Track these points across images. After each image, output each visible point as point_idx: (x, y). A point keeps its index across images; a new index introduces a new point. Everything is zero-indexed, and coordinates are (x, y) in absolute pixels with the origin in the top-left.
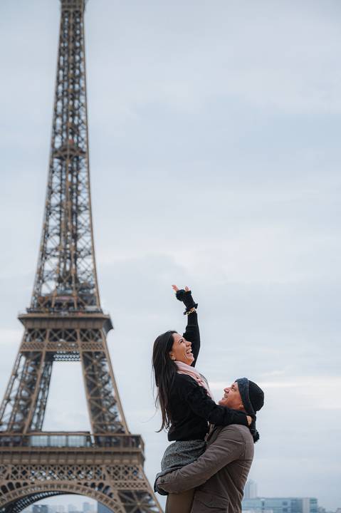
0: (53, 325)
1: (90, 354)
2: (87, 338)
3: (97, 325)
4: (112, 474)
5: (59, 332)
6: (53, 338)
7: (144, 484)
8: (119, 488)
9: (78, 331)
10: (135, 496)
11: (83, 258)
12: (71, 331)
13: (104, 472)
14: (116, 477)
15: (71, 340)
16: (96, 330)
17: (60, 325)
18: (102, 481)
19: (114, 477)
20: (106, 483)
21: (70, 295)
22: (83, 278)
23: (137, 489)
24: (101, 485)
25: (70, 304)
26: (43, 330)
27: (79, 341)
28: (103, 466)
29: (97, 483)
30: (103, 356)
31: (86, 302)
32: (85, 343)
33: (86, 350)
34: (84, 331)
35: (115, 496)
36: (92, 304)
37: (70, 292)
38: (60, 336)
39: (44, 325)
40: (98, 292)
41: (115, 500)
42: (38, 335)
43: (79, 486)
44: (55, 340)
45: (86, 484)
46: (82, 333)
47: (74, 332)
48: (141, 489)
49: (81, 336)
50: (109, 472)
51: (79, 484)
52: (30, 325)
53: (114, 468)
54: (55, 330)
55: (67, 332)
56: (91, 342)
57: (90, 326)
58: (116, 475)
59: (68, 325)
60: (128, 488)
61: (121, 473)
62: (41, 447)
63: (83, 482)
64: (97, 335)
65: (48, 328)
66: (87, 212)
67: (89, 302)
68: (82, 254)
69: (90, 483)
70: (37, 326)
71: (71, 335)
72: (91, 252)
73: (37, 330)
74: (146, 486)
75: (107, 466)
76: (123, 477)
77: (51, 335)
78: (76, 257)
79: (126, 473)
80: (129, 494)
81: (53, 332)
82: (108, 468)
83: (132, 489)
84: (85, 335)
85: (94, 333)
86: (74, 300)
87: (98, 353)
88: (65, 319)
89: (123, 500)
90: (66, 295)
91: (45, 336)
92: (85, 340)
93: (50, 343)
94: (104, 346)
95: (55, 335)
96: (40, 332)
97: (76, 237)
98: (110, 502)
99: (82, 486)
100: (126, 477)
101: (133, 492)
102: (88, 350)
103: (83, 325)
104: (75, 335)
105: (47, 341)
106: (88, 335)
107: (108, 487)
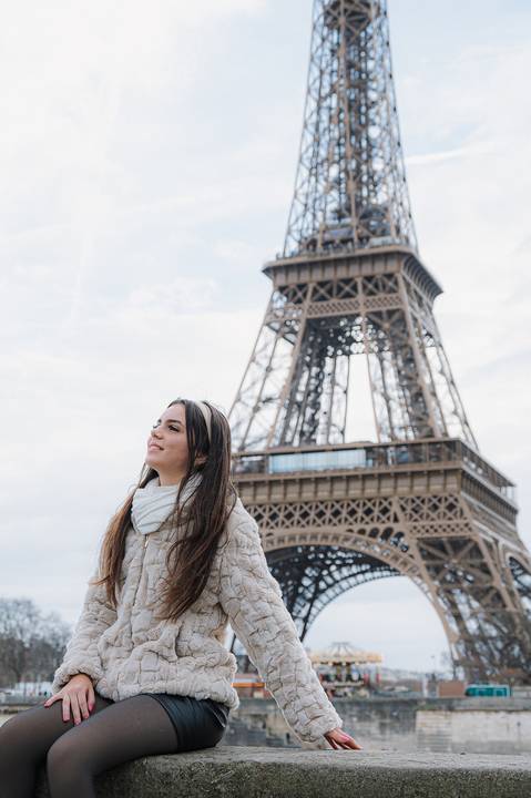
0: (318, 276)
1: (378, 314)
2: (375, 290)
3: (392, 266)
4: (409, 511)
5: (328, 286)
6: (317, 296)
7: (467, 525)
8: (419, 535)
9: (359, 281)
10: (448, 547)
12: (347, 281)
13: (395, 508)
14: (416, 516)
15: (348, 295)
16: (390, 276)
17: (329, 274)
18: (391, 524)
19: (411, 516)
20: (397, 528)
21: (348, 226)
23: (453, 534)
24: (388, 532)
25: (347, 240)
26: (302, 287)
27: (361, 297)
28: (395, 500)
29: (382, 528)
30: (401, 315)
31: (373, 233)
32: (370, 298)
33: (371, 309)
34: (369, 279)
35: (414, 551)
36: (382, 235)
38: (330, 292)
39: (305, 277)
41: (411, 556)
42: (295, 294)
43: (349, 534)
44: (323, 298)
45: (362, 532)
46: (366, 282)
47: (352, 284)
48: (461, 534)
49: (364, 287)
50: (403, 509)
51: (351, 531)
52: (281, 280)
53: (413, 501)
54: (322, 284)
55: (342, 285)
56: (381, 295)
57: (379, 269)
58: (416, 512)
59: (342, 273)
60: (435, 535)
61: (425, 509)
62: (288, 473)
63: (356, 527)
64: (391, 284)
65: (311, 282)
67: (379, 232)
69: (368, 528)
70: (293, 279)
71: (347, 289)
73: (292, 287)
74: (470, 529)
75: (402, 499)
76: (428, 516)
77: (315, 291)
79: (435, 507)
80: (439, 545)
81: (318, 288)
82: (402, 502)
83: (444, 536)
84: (370, 286)
85: (386, 280)
86: (354, 233)
87: (391, 313)
88: (337, 262)
89: (427, 556)
90: (340, 227)
91: (305, 295)
92: (371, 293)
93: (314, 304)
94: (402, 299)
95: (322, 291)
96: (297, 290)
98: (401, 560)
99: (355, 535)
100: (433, 515)
101: (444, 540)
102: (376, 309)
103: (367, 270)
104: (355, 288)
105: (307, 302)
106: (376, 286)
107: (400, 535)
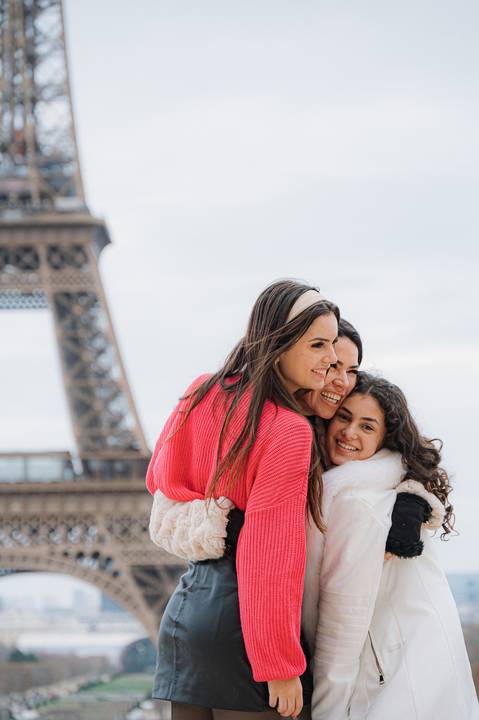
1: (68, 295)
2: (61, 264)
3: (80, 237)
4: (117, 528)
5: (4, 253)
8: (131, 561)
9: (42, 251)
11: (48, 101)
12: (28, 249)
13: (101, 529)
14: (125, 540)
15: (28, 268)
17: (4, 239)
18: (97, 547)
19: (120, 539)
20: (106, 550)
21: (25, 179)
22: (49, 143)
24: (96, 555)
25: (25, 198)
27: (45, 270)
28: (99, 518)
29: (88, 550)
30: (92, 299)
31: (57, 190)
32: (57, 275)
33: (59, 289)
34: (53, 249)
35: (126, 577)
36: (69, 194)
37: (23, 171)
38: (6, 260)
40: (79, 171)
43: (51, 557)
45: (65, 554)
46: (51, 253)
47: (33, 253)
49: (49, 259)
50: (110, 530)
51: (53, 553)
53: (121, 522)
55: (21, 253)
56: (69, 271)
57: (65, 240)
59: (20, 239)
60: (149, 561)
61: (134, 532)
64: (79, 258)
66: (55, 9)
67: (63, 189)
68: (47, 94)
69: (73, 551)
71: (27, 259)
72: (65, 90)
75: (107, 517)
78: (34, 101)
80: (152, 571)
82: (109, 522)
83: (159, 562)
84: (56, 259)
85: (73, 253)
86: (33, 187)
87: (83, 294)
88: (13, 228)
89: (141, 583)
90: (15, 177)
92: (56, 267)
94: (95, 279)
97: (32, 60)
98: (114, 588)
99: (58, 559)
101: (159, 567)
103: (51, 238)
104: (36, 258)
106: (63, 258)
107: (109, 560)
